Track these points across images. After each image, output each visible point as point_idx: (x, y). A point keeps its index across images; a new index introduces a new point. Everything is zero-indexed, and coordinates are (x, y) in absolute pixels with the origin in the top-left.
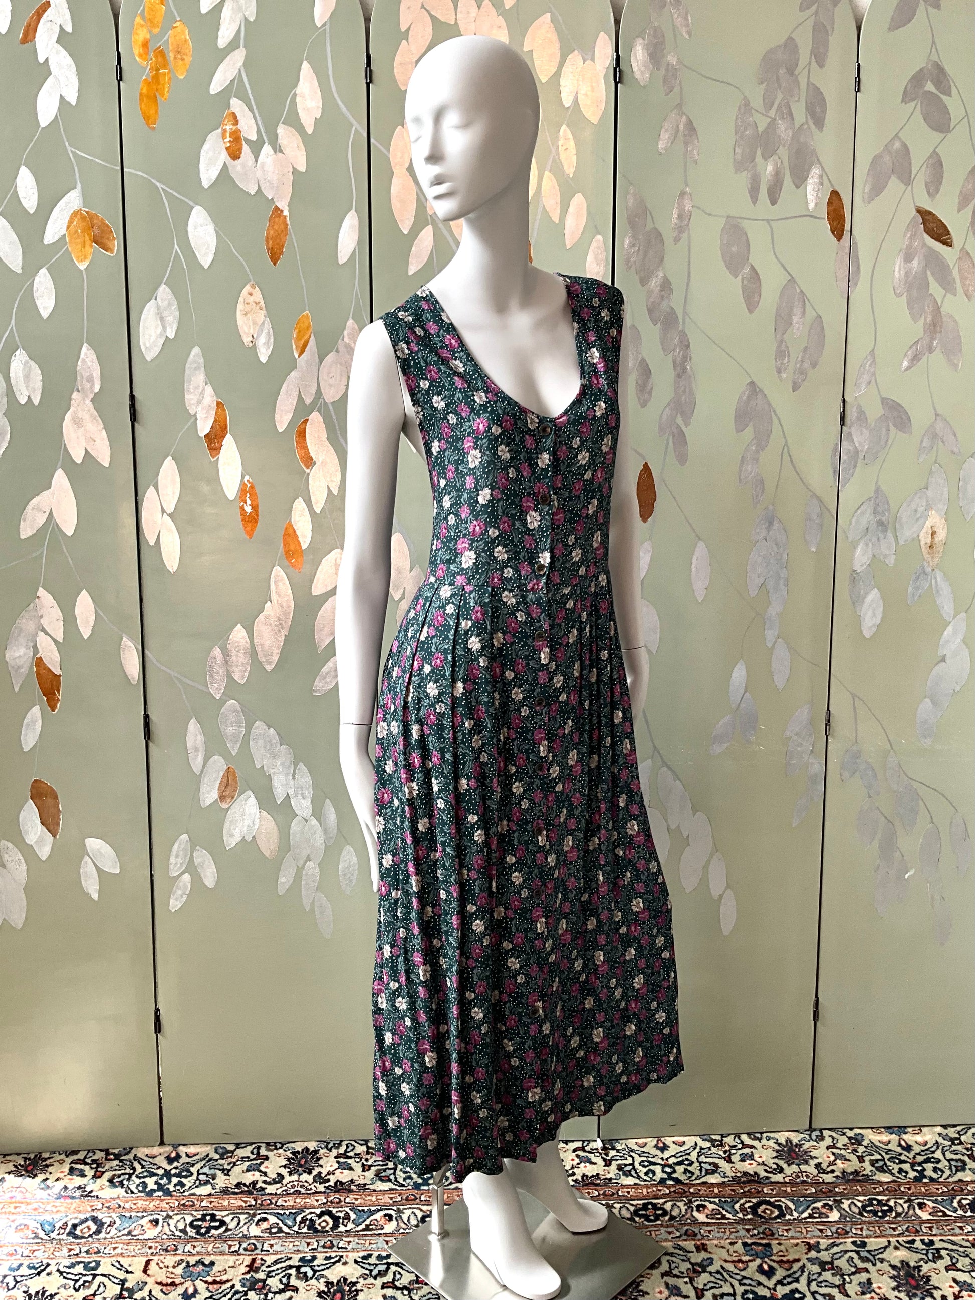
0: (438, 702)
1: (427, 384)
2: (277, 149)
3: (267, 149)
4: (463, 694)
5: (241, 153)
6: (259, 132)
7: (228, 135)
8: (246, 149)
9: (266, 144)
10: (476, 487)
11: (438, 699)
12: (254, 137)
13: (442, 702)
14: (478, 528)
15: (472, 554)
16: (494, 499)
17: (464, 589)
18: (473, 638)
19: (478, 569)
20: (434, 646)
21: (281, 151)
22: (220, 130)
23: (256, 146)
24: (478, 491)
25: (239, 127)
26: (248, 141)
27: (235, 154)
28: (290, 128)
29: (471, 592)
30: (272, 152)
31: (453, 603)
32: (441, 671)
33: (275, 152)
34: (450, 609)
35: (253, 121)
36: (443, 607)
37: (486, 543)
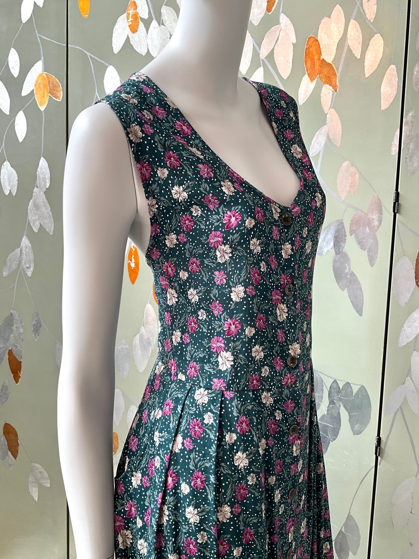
0: (200, 531)
1: (166, 172)
2: (161, 23)
3: (154, 23)
4: (230, 519)
5: (138, 28)
6: (150, 13)
7: (130, 16)
8: (141, 25)
9: (154, 20)
10: (227, 283)
11: (200, 527)
12: (146, 16)
13: (204, 530)
14: (233, 327)
15: (228, 355)
16: (248, 296)
17: (223, 395)
18: (239, 454)
19: (236, 372)
20: (192, 463)
21: (163, 24)
22: (125, 14)
23: (147, 24)
24: (230, 287)
25: (137, 11)
26: (142, 20)
27: (134, 29)
28: (169, 8)
29: (232, 400)
30: (158, 25)
31: (211, 411)
32: (202, 493)
33: (159, 25)
34: (209, 419)
35: (146, 5)
36: (200, 415)
37: (243, 343)
